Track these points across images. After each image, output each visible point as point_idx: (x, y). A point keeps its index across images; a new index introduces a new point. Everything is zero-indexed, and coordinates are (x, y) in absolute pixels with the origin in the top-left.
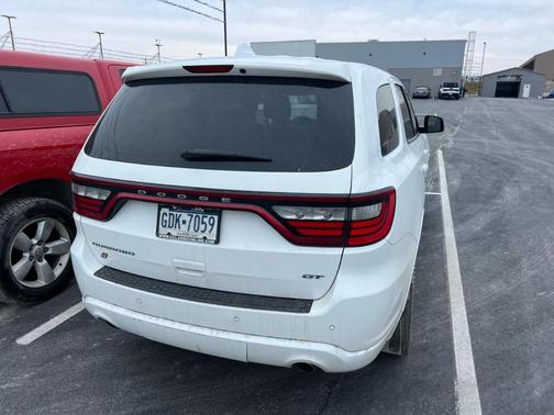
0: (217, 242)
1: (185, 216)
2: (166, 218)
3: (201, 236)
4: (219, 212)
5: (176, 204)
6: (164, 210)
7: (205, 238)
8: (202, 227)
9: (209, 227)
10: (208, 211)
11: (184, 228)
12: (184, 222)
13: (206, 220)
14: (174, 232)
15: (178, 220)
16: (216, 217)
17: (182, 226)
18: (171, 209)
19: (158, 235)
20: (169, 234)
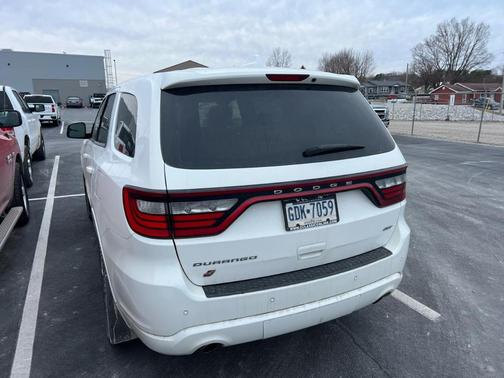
0: (338, 220)
1: (308, 206)
2: (292, 212)
3: (324, 219)
4: (333, 195)
5: (299, 197)
6: (288, 206)
7: (328, 220)
8: (324, 211)
9: (329, 210)
10: (326, 196)
11: (309, 216)
12: (308, 211)
13: (326, 205)
14: (301, 222)
15: (303, 211)
16: (333, 200)
17: (307, 215)
18: (294, 202)
19: (287, 229)
20: (298, 225)
